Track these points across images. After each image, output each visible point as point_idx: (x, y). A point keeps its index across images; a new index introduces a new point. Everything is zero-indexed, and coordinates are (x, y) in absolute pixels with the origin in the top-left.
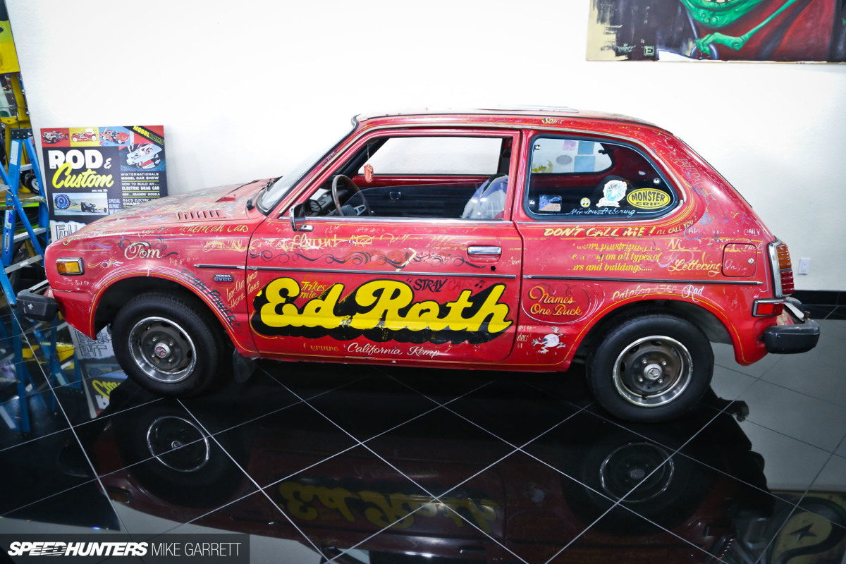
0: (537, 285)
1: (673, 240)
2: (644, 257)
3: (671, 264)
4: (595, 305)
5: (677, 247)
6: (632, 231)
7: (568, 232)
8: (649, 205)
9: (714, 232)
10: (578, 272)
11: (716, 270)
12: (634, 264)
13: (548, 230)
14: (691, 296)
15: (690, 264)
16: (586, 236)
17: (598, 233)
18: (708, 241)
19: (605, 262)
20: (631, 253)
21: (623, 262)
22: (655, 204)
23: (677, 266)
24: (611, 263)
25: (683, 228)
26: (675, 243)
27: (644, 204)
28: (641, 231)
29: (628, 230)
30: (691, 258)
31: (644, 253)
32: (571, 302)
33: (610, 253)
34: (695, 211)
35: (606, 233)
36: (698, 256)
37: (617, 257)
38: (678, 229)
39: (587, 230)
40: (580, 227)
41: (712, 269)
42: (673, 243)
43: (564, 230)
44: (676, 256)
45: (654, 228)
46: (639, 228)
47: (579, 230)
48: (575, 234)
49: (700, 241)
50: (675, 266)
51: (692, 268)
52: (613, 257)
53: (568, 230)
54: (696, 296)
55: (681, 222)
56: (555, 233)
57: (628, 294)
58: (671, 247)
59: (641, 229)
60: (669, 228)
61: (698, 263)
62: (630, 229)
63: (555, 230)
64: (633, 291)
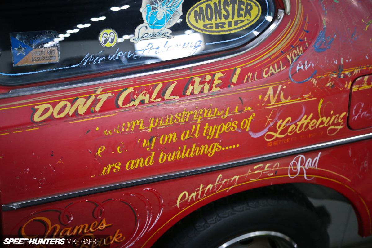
0: (34, 216)
1: (271, 88)
2: (225, 128)
3: (270, 130)
4: (148, 221)
5: (278, 100)
6: (202, 83)
7: (82, 106)
8: (226, 27)
9: (336, 62)
10: (113, 176)
11: (338, 124)
12: (210, 143)
13: (41, 108)
14: (302, 172)
15: (299, 124)
16: (118, 107)
17: (141, 97)
18: (326, 80)
19: (158, 148)
20: (202, 125)
21: (189, 143)
22: (236, 23)
23: (280, 130)
24: (170, 148)
25: (286, 63)
26: (275, 93)
27: (217, 25)
28: (217, 82)
29: (193, 83)
30: (301, 113)
31: (225, 121)
32: (104, 226)
33: (167, 131)
34: (305, 28)
35: (154, 96)
36: (311, 108)
37: (179, 136)
38: (279, 67)
39: (119, 94)
40: (104, 91)
41: (333, 124)
42: (272, 95)
43: (73, 102)
44: (278, 114)
45: (238, 71)
46: (213, 75)
47: (104, 97)
48: (97, 108)
49: (315, 81)
50: (276, 131)
51: (303, 129)
52: (173, 137)
53: (81, 101)
54: (310, 171)
55: (282, 53)
56: (55, 112)
57: (203, 192)
58: (269, 101)
59: (216, 77)
60: (264, 66)
61: (311, 120)
62: (197, 80)
63: (54, 105)
64: (210, 186)
